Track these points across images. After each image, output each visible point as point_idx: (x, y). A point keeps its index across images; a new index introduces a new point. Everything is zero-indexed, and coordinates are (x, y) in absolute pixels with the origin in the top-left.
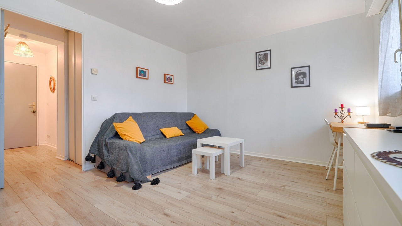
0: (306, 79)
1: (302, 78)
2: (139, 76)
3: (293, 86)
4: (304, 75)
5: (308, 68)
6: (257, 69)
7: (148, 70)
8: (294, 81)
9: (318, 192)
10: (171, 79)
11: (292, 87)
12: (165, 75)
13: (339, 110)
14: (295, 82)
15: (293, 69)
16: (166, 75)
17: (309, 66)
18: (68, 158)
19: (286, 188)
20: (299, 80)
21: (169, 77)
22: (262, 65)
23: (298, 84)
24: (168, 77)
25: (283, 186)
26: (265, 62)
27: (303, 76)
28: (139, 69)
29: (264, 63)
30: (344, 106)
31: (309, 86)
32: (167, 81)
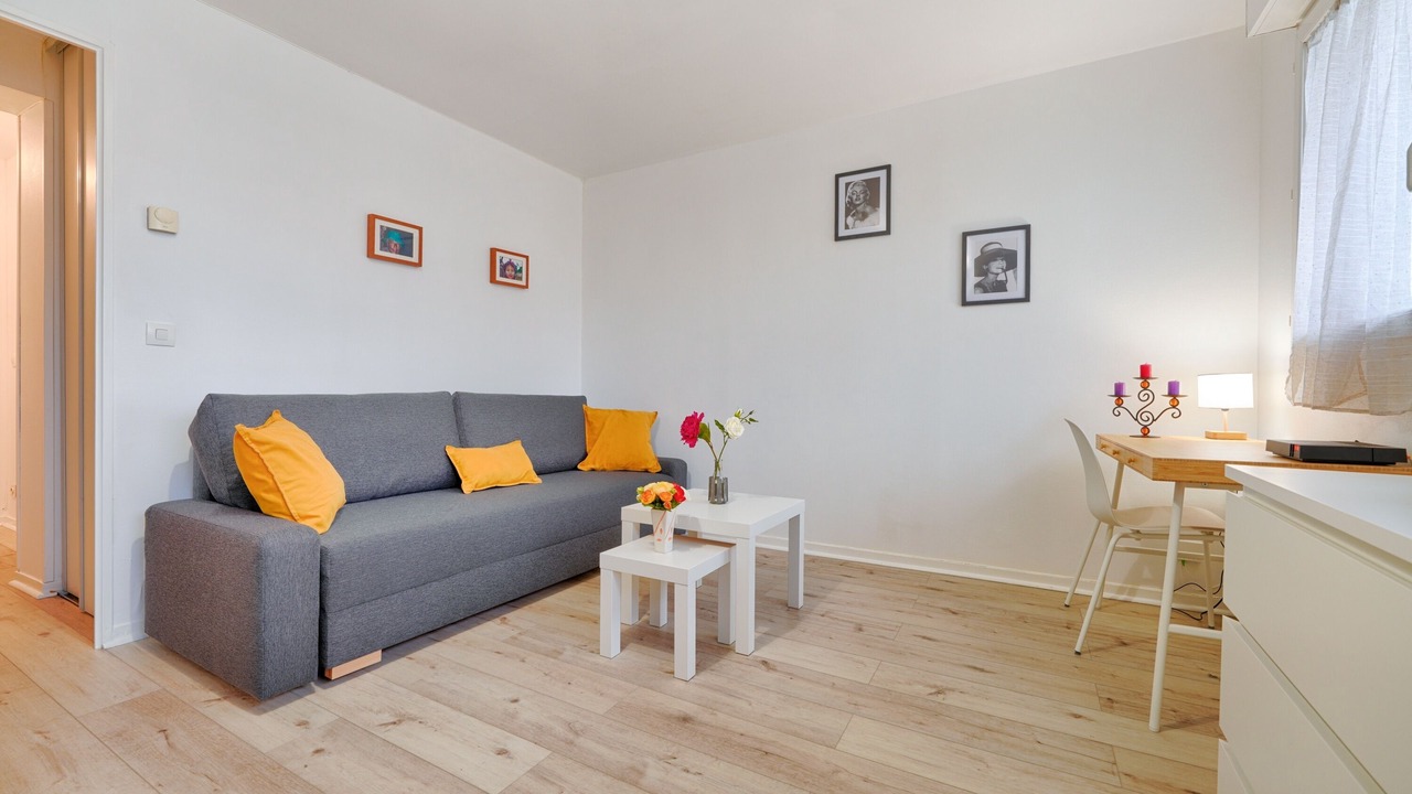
0: (1015, 272)
1: (1000, 271)
2: (378, 251)
3: (969, 299)
4: (1010, 258)
5: (1022, 233)
6: (838, 238)
7: (420, 229)
8: (972, 280)
9: (1077, 716)
10: (521, 271)
11: (965, 303)
12: (493, 251)
13: (1133, 387)
14: (978, 285)
15: (968, 238)
16: (499, 254)
17: (1027, 228)
18: (59, 589)
19: (952, 700)
20: (991, 276)
21: (510, 263)
22: (858, 222)
23: (985, 291)
24: (505, 261)
25: (938, 693)
26: (868, 209)
27: (1004, 264)
28: (378, 223)
29: (864, 216)
30: (1153, 373)
31: (1026, 299)
32: (501, 276)
